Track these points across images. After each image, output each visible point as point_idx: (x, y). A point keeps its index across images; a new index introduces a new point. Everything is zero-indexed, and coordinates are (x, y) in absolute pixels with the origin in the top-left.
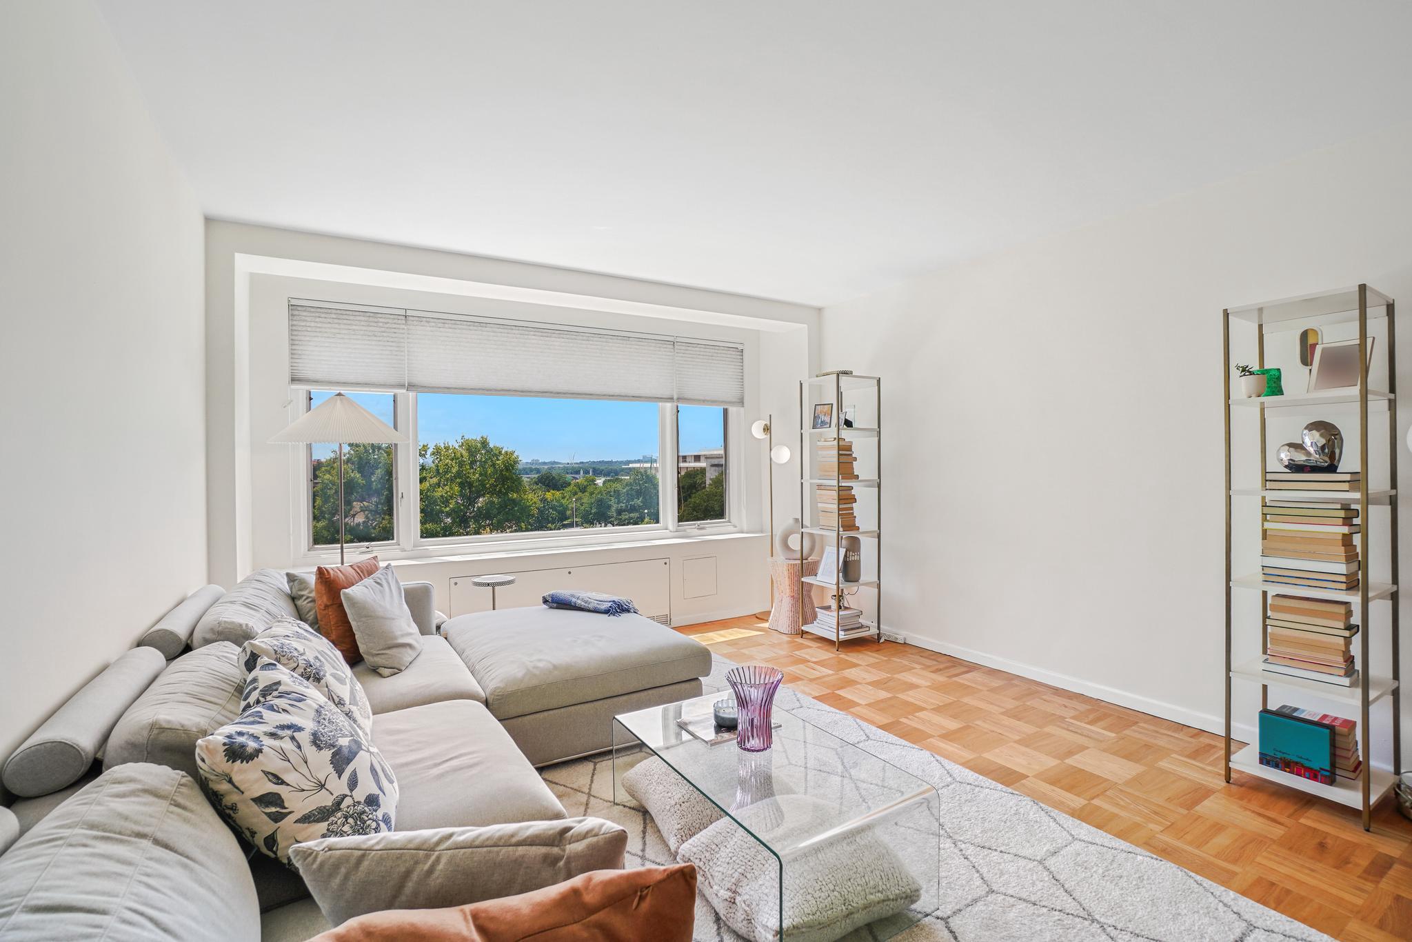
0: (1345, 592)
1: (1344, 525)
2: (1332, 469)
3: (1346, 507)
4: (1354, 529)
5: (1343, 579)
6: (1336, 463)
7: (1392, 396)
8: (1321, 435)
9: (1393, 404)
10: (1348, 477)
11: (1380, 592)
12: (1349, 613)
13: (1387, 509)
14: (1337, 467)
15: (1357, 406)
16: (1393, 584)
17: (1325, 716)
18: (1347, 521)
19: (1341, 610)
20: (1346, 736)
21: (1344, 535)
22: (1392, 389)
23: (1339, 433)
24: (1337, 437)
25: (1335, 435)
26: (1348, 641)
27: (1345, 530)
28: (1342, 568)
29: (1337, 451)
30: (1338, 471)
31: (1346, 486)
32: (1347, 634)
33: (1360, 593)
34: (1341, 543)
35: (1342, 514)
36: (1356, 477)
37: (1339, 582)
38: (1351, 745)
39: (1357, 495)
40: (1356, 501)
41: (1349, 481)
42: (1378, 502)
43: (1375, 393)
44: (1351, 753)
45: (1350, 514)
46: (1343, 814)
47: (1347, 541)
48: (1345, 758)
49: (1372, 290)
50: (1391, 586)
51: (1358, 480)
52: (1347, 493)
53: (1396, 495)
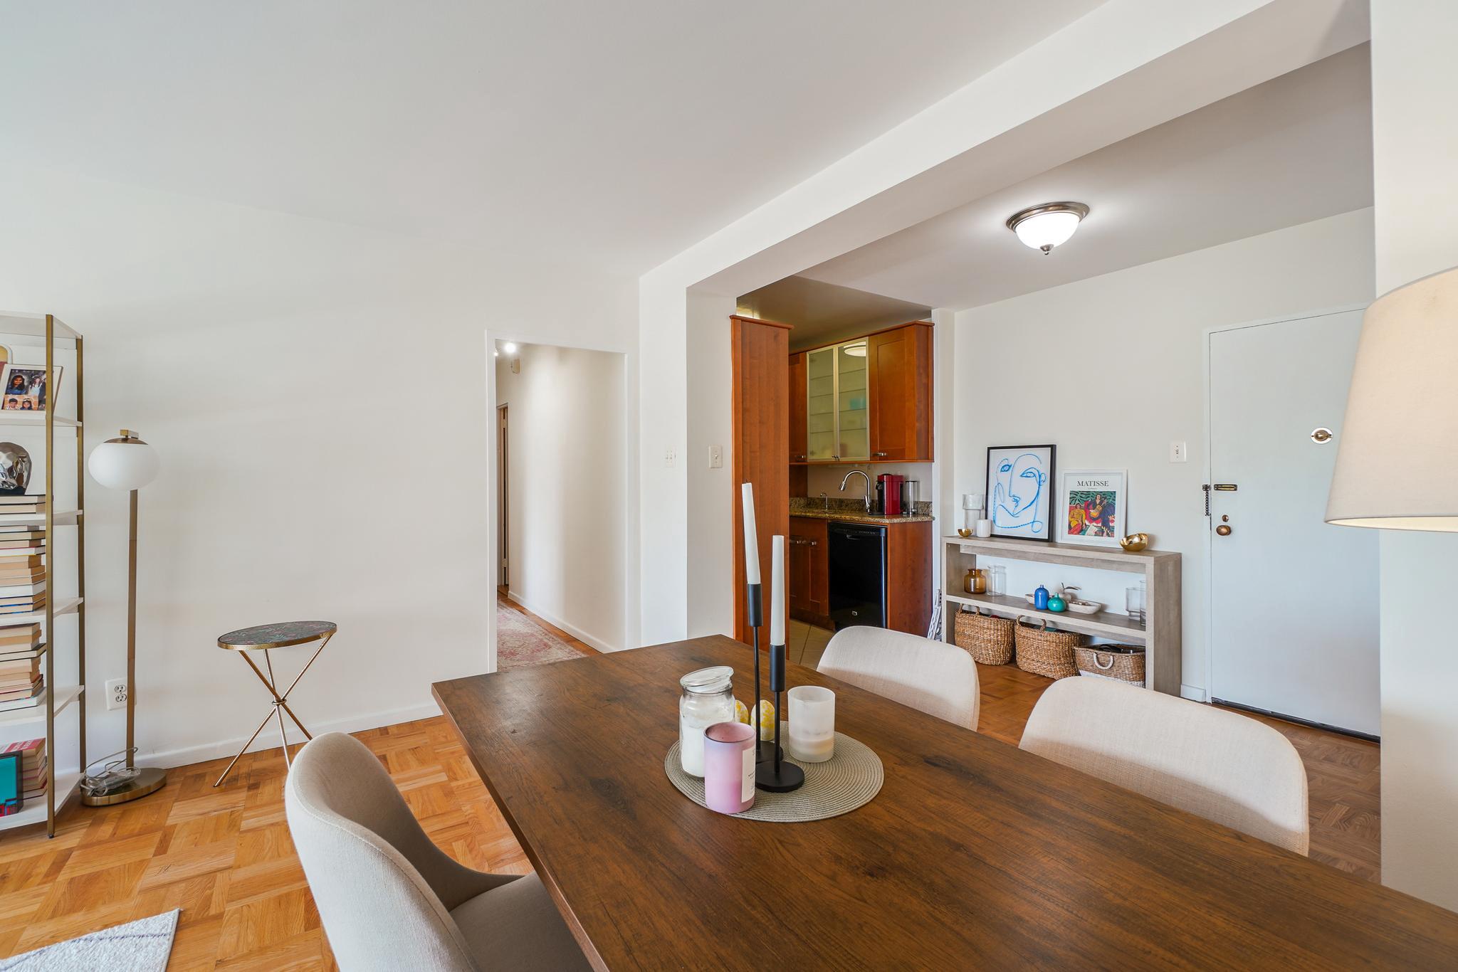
0: (31, 613)
1: (30, 547)
2: (20, 491)
3: (34, 530)
4: (40, 550)
5: (30, 600)
6: (24, 486)
7: (80, 424)
8: (8, 457)
9: (80, 431)
10: (35, 500)
11: (65, 606)
12: (37, 634)
13: (74, 528)
14: (25, 490)
15: (43, 430)
16: (79, 597)
17: (13, 746)
18: (35, 543)
19: (29, 632)
20: (34, 756)
21: (30, 557)
22: (80, 418)
23: (27, 456)
24: (25, 459)
25: (22, 458)
26: (35, 661)
27: (33, 551)
28: (29, 590)
29: (25, 474)
30: (26, 494)
31: (33, 508)
32: (34, 654)
33: (45, 611)
34: (27, 565)
35: (29, 536)
36: (42, 499)
37: (25, 604)
38: (40, 763)
39: (42, 517)
40: (42, 522)
41: (36, 504)
42: (64, 522)
43: (61, 420)
44: (39, 770)
45: (37, 535)
46: (29, 835)
47: (34, 562)
48: (34, 778)
49: (59, 321)
50: (78, 598)
51: (45, 502)
52: (34, 515)
53: (83, 515)
